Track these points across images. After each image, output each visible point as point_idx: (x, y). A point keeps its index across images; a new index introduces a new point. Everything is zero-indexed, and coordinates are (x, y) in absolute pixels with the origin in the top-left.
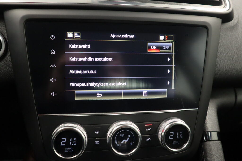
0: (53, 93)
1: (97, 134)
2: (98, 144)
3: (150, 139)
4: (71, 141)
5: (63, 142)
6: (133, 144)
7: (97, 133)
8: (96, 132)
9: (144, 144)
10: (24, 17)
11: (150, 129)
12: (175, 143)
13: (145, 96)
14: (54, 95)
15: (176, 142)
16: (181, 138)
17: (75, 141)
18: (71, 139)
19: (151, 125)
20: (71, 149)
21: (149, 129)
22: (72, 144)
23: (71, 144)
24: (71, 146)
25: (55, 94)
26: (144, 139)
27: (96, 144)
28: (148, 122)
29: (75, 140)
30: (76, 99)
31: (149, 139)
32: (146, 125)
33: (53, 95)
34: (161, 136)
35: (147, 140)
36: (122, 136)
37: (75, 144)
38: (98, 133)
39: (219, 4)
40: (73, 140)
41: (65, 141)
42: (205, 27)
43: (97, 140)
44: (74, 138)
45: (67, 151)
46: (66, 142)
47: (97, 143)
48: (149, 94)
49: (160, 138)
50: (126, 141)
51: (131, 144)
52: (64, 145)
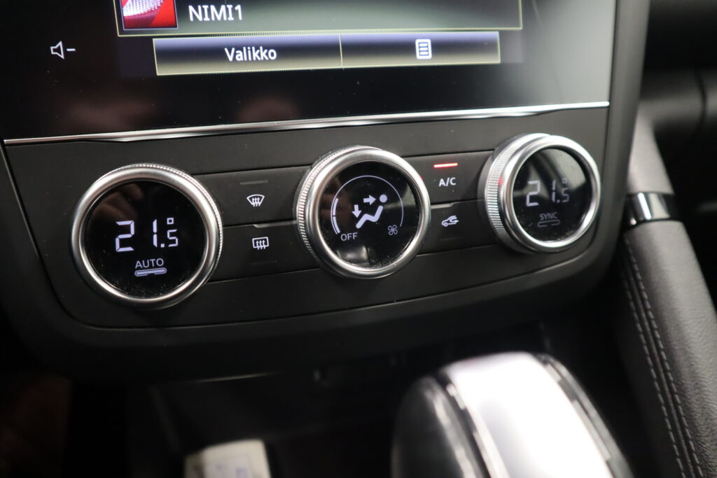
0: (60, 44)
1: (257, 208)
2: (265, 246)
3: (454, 217)
4: (155, 230)
5: (122, 236)
6: (399, 228)
7: (256, 202)
8: (251, 199)
9: (440, 242)
11: (454, 181)
12: (548, 220)
14: (65, 52)
15: (552, 216)
16: (565, 201)
17: (175, 231)
18: (155, 223)
19: (456, 164)
20: (160, 262)
21: (451, 181)
22: (159, 242)
23: (155, 243)
24: (157, 252)
25: (68, 50)
26: (437, 216)
27: (258, 247)
28: (444, 153)
29: (171, 227)
30: (162, 71)
31: (453, 220)
32: (436, 166)
33: (62, 56)
34: (499, 204)
35: (444, 224)
37: (173, 242)
38: (260, 203)
40: (163, 228)
41: (133, 232)
43: (261, 233)
44: (168, 219)
46: (133, 236)
47: (261, 244)
48: (439, 47)
49: (492, 210)
50: (374, 219)
51: (393, 230)
52: (130, 249)
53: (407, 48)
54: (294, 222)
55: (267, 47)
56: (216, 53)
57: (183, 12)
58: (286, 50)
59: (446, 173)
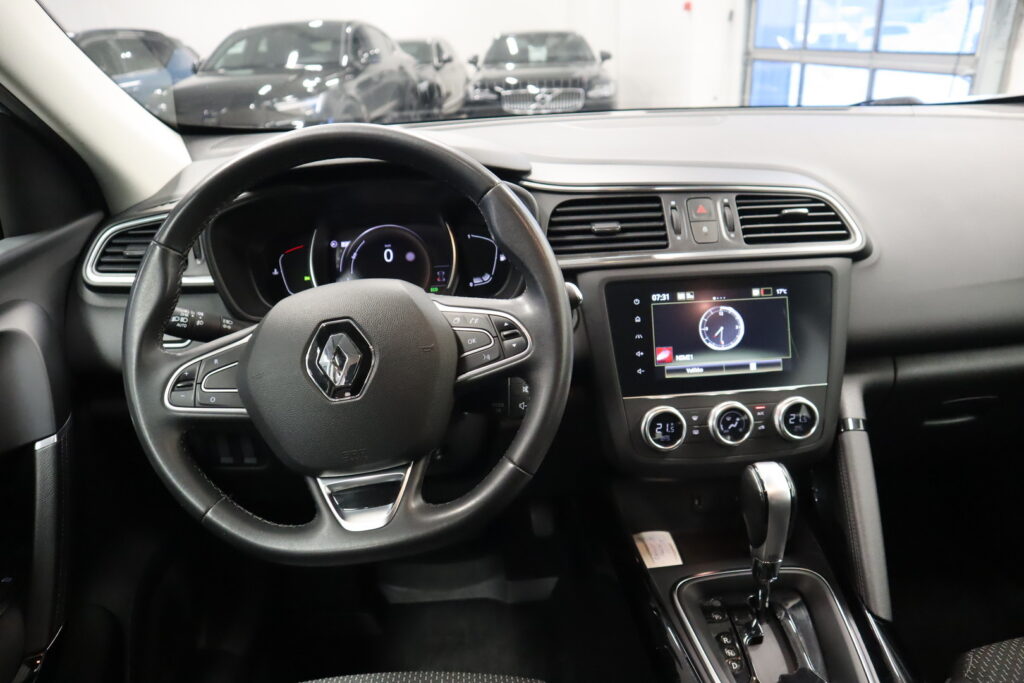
0: (640, 369)
1: (695, 421)
2: (698, 433)
4: (668, 427)
6: (743, 429)
7: (696, 419)
8: (694, 417)
9: (756, 435)
10: (604, 280)
13: (753, 369)
15: (800, 427)
16: (804, 423)
17: (673, 427)
18: (668, 425)
19: (764, 407)
20: (668, 436)
21: (762, 413)
22: (668, 431)
24: (667, 434)
25: (642, 371)
26: (756, 426)
27: (695, 434)
28: (760, 404)
30: (668, 376)
31: (763, 427)
32: (758, 408)
33: (641, 373)
34: (779, 421)
35: (760, 428)
36: (728, 419)
37: (673, 430)
39: (846, 237)
40: (670, 426)
41: (661, 427)
42: (827, 274)
43: (697, 429)
44: (671, 424)
47: (696, 432)
48: (759, 366)
49: (777, 423)
50: (735, 425)
51: (741, 430)
52: (660, 432)
53: (747, 366)
54: (708, 426)
55: (700, 368)
56: (683, 370)
57: (674, 357)
58: (706, 369)
59: (760, 410)
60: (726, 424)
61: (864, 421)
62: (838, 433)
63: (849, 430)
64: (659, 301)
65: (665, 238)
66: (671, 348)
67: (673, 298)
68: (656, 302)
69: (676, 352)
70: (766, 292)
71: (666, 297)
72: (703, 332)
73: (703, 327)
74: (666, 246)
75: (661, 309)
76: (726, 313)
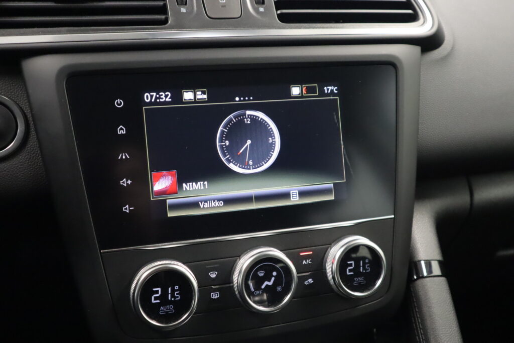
0: (127, 206)
1: (214, 278)
2: (217, 297)
3: (311, 280)
4: (170, 292)
5: (155, 295)
6: (282, 288)
7: (213, 275)
8: (211, 274)
9: (303, 293)
11: (310, 261)
12: (359, 281)
13: (295, 200)
14: (129, 210)
15: (361, 279)
16: (367, 271)
17: (178, 292)
18: (170, 289)
19: (311, 253)
20: (171, 307)
21: (309, 261)
22: (171, 298)
23: (170, 298)
24: (170, 302)
25: (131, 208)
26: (301, 280)
27: (214, 297)
28: (305, 247)
29: (177, 290)
30: (170, 214)
31: (310, 281)
32: (301, 254)
33: (128, 211)
34: (332, 273)
35: (306, 283)
36: (261, 274)
37: (178, 297)
38: (215, 276)
39: (412, 18)
40: (173, 291)
41: (160, 293)
42: (391, 64)
43: (215, 290)
44: (176, 287)
45: (163, 312)
46: (160, 295)
47: (215, 296)
48: (302, 194)
49: (329, 275)
50: (270, 283)
51: (279, 289)
52: (158, 301)
53: (286, 195)
54: (231, 285)
55: (219, 200)
56: (195, 205)
57: (180, 186)
58: (228, 201)
59: (306, 257)
60: (259, 282)
61: (440, 262)
62: (410, 281)
63: (423, 277)
64: (156, 103)
65: (163, 10)
66: (175, 172)
67: (177, 98)
68: (150, 103)
69: (183, 178)
70: (309, 90)
71: (166, 97)
72: (221, 147)
73: (221, 141)
74: (164, 22)
75: (159, 113)
76: (254, 119)
